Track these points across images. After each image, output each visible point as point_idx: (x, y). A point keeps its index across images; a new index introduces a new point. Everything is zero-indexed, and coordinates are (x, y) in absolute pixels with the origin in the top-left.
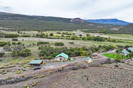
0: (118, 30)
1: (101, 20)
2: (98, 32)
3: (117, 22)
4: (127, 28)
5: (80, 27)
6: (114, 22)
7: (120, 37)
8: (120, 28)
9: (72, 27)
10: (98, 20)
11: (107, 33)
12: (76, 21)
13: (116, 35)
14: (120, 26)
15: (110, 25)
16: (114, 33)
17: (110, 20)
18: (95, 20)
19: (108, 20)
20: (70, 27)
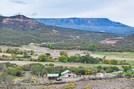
0: (114, 44)
1: (72, 21)
2: (78, 48)
3: (108, 25)
4: (131, 41)
5: (32, 36)
6: (102, 25)
7: (121, 57)
8: (119, 39)
9: (15, 36)
10: (65, 21)
11: (97, 49)
12: (16, 22)
13: (114, 55)
14: (117, 37)
15: (96, 32)
16: (109, 50)
17: (92, 20)
18: (57, 19)
19: (87, 19)
20: (12, 37)
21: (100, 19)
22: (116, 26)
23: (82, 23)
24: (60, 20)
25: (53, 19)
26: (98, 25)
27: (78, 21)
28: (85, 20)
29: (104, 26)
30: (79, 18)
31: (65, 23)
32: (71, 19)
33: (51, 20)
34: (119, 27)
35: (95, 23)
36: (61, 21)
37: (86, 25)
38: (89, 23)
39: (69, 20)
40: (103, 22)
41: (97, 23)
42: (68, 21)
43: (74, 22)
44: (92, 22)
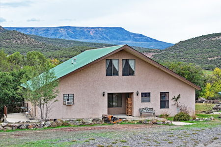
3: (124, 39)
6: (113, 38)
21: (111, 28)
22: (136, 40)
23: (80, 34)
24: (42, 29)
25: (30, 28)
26: (106, 38)
27: (74, 32)
28: (85, 30)
29: (118, 39)
30: (75, 27)
31: (52, 35)
32: (62, 29)
33: (28, 30)
34: (142, 42)
35: (101, 35)
36: (45, 31)
37: (86, 39)
38: (92, 35)
39: (58, 30)
40: (116, 33)
41: (105, 35)
42: (57, 32)
43: (66, 33)
44: (97, 33)
